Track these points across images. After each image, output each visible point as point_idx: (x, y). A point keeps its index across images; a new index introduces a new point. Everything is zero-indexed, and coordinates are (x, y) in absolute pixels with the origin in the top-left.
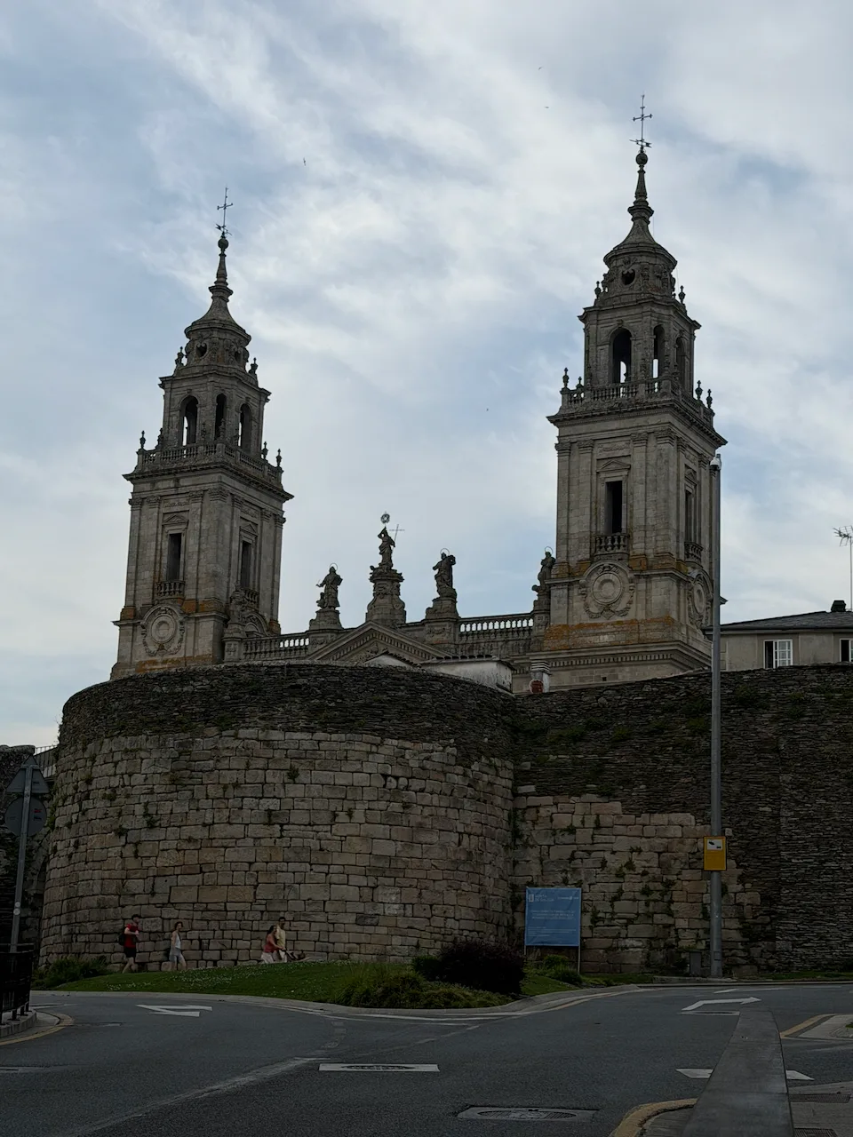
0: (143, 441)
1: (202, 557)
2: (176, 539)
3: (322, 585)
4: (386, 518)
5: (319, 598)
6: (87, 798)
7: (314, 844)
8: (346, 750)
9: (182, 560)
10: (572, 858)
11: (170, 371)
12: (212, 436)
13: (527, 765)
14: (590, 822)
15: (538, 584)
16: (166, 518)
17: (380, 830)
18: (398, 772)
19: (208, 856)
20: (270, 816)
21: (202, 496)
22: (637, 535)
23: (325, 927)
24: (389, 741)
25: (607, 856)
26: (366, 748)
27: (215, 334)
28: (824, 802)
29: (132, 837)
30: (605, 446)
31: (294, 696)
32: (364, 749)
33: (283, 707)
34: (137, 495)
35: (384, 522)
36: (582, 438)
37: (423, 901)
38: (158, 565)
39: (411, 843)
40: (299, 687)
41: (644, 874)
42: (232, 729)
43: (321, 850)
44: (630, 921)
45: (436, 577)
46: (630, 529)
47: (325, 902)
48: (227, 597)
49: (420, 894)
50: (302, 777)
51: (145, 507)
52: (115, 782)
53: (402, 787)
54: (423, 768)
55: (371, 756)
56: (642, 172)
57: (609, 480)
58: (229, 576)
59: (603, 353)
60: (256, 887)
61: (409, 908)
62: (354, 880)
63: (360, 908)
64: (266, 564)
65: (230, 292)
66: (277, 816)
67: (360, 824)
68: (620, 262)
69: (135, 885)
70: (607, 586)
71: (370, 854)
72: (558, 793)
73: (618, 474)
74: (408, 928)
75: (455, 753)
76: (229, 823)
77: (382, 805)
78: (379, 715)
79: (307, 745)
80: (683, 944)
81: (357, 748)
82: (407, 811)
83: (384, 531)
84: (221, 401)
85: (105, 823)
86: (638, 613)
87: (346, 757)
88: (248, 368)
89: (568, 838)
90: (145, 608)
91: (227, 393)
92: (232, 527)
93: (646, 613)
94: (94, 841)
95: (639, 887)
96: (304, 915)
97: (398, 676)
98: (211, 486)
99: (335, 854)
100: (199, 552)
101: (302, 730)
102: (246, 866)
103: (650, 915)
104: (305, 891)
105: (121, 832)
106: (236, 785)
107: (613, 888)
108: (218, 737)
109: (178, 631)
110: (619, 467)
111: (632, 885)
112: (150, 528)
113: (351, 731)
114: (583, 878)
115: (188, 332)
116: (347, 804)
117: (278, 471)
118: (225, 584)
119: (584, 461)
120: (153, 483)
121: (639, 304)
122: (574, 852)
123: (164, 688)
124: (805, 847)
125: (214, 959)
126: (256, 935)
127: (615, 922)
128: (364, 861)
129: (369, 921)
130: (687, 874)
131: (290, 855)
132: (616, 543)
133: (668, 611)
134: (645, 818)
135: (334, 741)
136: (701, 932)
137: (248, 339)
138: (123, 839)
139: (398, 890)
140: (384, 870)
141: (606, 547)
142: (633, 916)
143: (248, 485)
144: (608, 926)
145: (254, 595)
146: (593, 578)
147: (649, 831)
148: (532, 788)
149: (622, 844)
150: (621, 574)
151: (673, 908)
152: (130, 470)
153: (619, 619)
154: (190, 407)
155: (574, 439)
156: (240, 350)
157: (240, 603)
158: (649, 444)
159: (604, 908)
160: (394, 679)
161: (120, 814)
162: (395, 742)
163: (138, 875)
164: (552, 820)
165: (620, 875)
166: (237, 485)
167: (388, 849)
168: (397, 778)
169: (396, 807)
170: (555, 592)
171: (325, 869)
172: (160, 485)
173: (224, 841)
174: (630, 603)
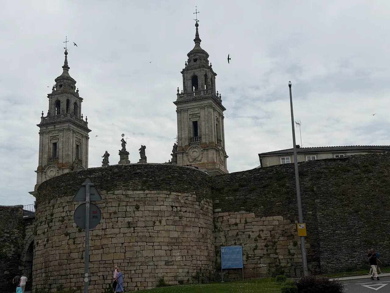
0: (43, 114)
1: (64, 149)
2: (55, 144)
3: (103, 157)
4: (123, 135)
5: (103, 161)
6: (52, 222)
7: (147, 234)
8: (157, 197)
9: (57, 151)
10: (237, 235)
11: (51, 92)
12: (65, 112)
13: (218, 201)
14: (243, 221)
15: (173, 153)
16: (51, 138)
17: (172, 228)
18: (177, 205)
19: (104, 241)
20: (129, 224)
21: (63, 130)
22: (203, 137)
23: (153, 267)
24: (173, 193)
25: (250, 233)
26: (165, 196)
27: (65, 81)
28: (332, 209)
29: (72, 236)
30: (192, 110)
31: (136, 177)
32: (164, 196)
33: (132, 181)
34: (42, 131)
35: (123, 136)
36: (184, 108)
37: (189, 254)
38: (49, 153)
39: (183, 232)
40: (138, 173)
41: (265, 239)
42: (112, 191)
43: (150, 236)
44: (261, 257)
45: (140, 153)
46: (201, 136)
47: (153, 257)
48: (72, 162)
49: (188, 252)
50: (141, 208)
51: (44, 135)
52: (64, 214)
53: (179, 211)
54: (186, 203)
55: (167, 199)
56: (197, 29)
57: (193, 121)
58: (73, 155)
59: (189, 82)
60: (125, 253)
61: (184, 257)
62: (163, 248)
63: (166, 259)
64: (84, 151)
65: (69, 68)
66: (132, 224)
67: (164, 225)
68: (192, 55)
69: (75, 255)
70: (195, 153)
71: (169, 237)
72: (230, 211)
73: (196, 119)
74: (184, 265)
75: (196, 197)
76: (113, 228)
77: (172, 218)
78: (168, 183)
79: (142, 196)
80: (282, 265)
81: (161, 196)
82: (181, 220)
83: (123, 139)
84: (68, 102)
85: (59, 231)
86: (204, 160)
87: (158, 200)
88: (76, 91)
89: (235, 227)
90: (45, 166)
91: (70, 99)
92: (73, 140)
93: (207, 161)
94: (55, 238)
95: (264, 244)
96: (145, 263)
97: (174, 168)
98: (66, 127)
99: (156, 238)
100: (63, 148)
101: (140, 190)
102: (120, 245)
103: (268, 255)
104: (145, 253)
105: (67, 234)
106: (115, 213)
107: (254, 245)
108: (106, 194)
109: (57, 173)
110: (196, 116)
111: (261, 244)
112: (46, 141)
113: (159, 189)
114: (242, 242)
115: (56, 80)
116: (159, 218)
117: (86, 123)
118: (71, 158)
119: (185, 115)
120: (47, 127)
121: (199, 67)
122: (237, 233)
123: (82, 176)
124: (327, 226)
125: (109, 283)
126: (126, 272)
127: (255, 258)
128: (167, 240)
129: (170, 264)
130: (281, 238)
131: (138, 239)
132: (197, 140)
133: (214, 160)
134: (264, 218)
135: (152, 194)
136: (288, 260)
137: (75, 82)
138: (68, 237)
139: (180, 251)
140: (175, 243)
141: (194, 141)
142: (262, 255)
143: (78, 127)
144: (253, 259)
145: (81, 161)
146: (191, 150)
147: (266, 223)
148: (220, 210)
149: (255, 228)
150: (199, 149)
151: (277, 251)
152: (39, 123)
153: (199, 163)
154: (58, 104)
155: (182, 109)
156: (73, 86)
157: (77, 164)
158: (205, 110)
159: (251, 253)
160: (173, 169)
161: (66, 227)
162: (175, 193)
163: (75, 251)
164: (228, 221)
165: (256, 240)
166: (74, 127)
167: (175, 235)
168: (176, 207)
169: (177, 218)
170: (178, 156)
171: (152, 244)
172: (49, 128)
173: (111, 235)
174: (202, 158)
